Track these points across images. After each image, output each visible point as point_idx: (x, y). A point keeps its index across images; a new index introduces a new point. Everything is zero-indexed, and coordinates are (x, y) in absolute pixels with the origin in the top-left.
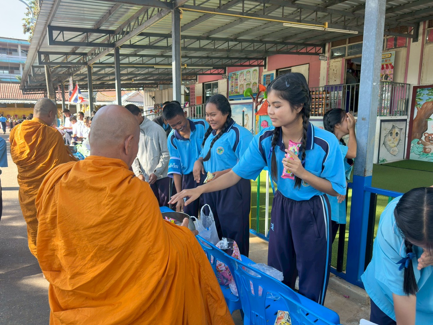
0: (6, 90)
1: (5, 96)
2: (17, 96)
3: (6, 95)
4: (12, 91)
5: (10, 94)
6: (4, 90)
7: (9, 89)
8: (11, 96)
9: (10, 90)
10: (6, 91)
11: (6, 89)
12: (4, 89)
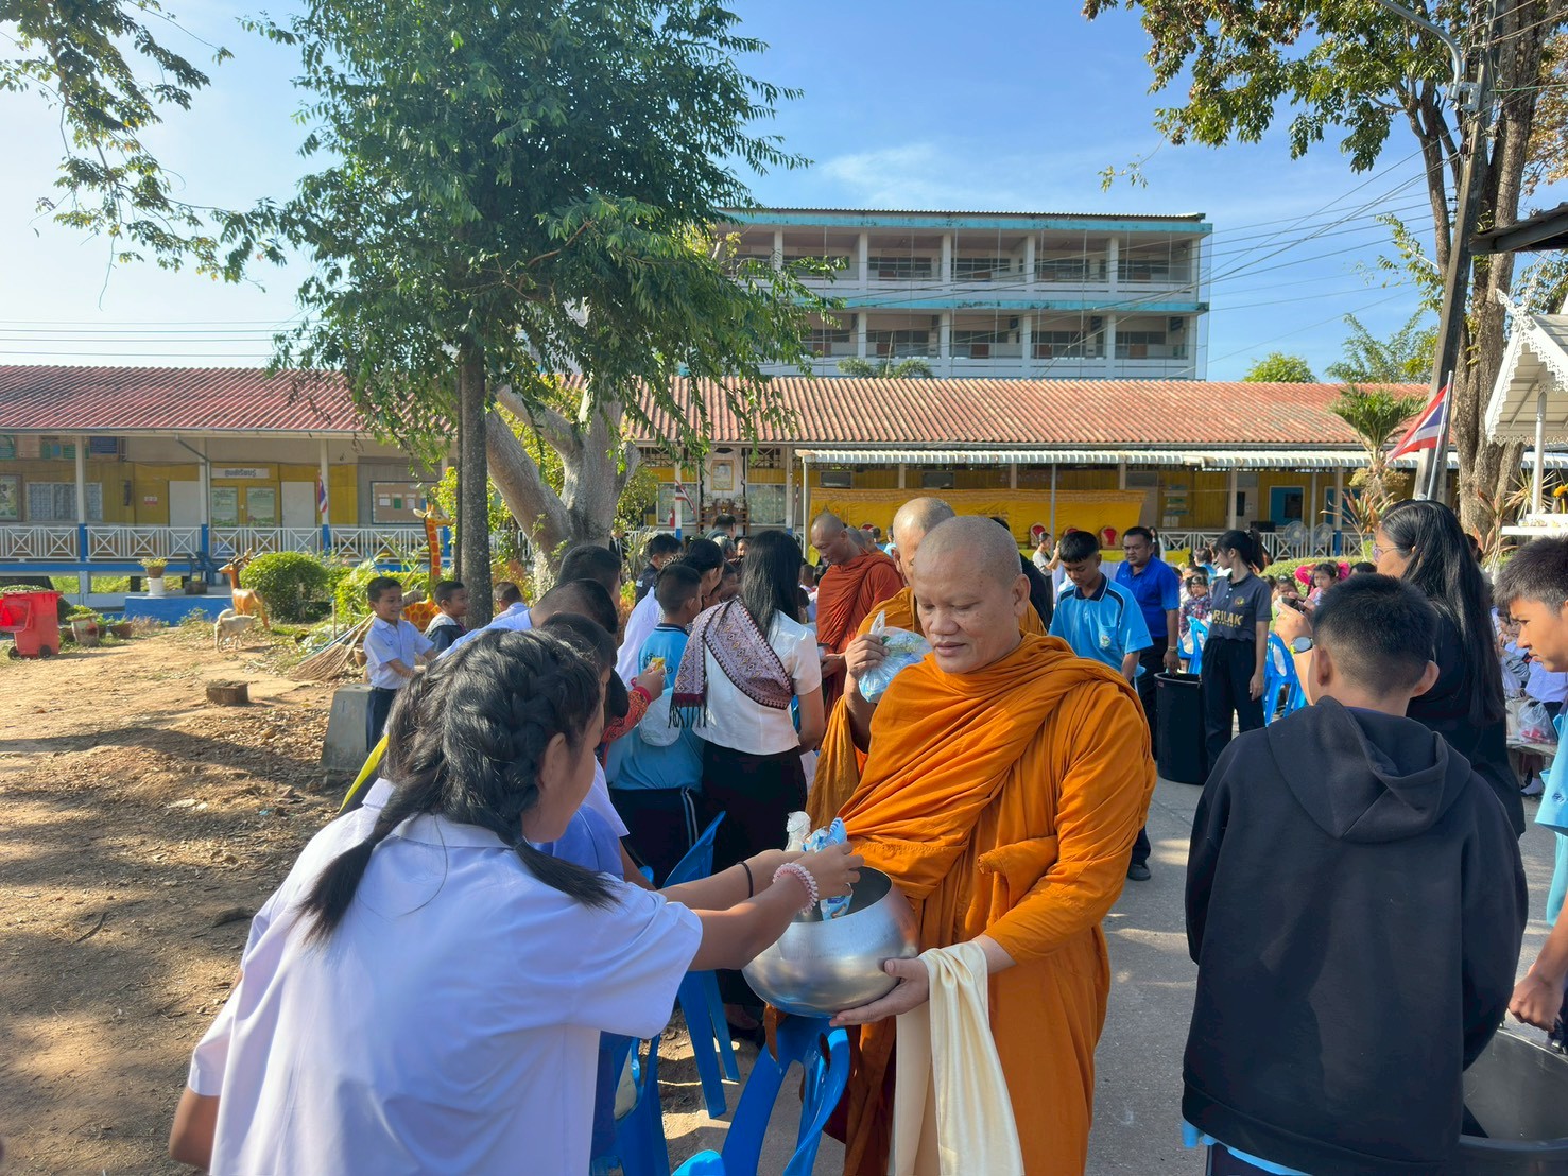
0: (860, 404)
2: (915, 429)
8: (890, 429)
11: (858, 399)
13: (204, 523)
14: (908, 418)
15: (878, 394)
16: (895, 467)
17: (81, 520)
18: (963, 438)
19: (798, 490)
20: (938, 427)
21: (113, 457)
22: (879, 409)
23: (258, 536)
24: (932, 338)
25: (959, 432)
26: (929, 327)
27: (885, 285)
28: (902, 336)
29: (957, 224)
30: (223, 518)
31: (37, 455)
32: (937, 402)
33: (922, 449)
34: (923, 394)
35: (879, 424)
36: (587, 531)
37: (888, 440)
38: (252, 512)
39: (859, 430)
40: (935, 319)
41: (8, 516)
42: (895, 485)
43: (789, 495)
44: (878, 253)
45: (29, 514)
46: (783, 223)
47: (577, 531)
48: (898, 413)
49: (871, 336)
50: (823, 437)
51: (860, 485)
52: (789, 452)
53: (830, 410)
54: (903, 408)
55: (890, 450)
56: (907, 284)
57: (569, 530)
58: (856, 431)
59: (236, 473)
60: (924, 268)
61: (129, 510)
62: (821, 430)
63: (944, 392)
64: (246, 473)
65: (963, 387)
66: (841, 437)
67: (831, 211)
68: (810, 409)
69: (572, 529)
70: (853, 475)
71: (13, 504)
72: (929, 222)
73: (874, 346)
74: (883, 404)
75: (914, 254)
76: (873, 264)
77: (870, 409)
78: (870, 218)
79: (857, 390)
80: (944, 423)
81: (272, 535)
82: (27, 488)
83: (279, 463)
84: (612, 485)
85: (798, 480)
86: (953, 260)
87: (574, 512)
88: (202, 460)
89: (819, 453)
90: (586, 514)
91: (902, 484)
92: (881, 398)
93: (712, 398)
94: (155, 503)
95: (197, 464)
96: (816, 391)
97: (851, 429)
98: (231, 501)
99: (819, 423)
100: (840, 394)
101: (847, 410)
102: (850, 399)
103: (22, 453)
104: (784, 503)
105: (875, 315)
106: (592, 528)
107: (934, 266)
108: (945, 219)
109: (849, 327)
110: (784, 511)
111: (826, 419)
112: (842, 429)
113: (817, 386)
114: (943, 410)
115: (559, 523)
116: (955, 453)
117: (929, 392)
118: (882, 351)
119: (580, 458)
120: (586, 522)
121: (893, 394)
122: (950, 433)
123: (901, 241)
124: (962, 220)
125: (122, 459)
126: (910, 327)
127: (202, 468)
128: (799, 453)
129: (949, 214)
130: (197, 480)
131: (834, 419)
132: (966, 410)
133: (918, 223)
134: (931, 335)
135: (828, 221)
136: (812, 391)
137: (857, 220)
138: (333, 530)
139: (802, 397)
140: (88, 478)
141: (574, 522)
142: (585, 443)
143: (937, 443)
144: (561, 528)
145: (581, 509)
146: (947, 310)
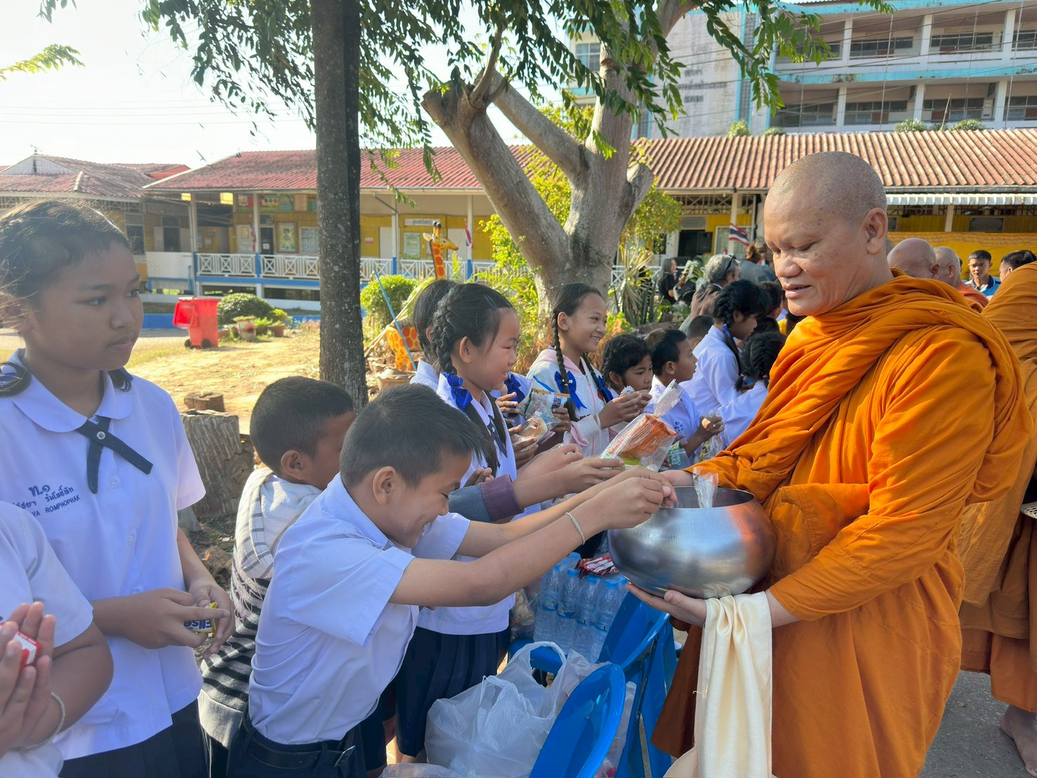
0: (912, 153)
1: (915, 178)
2: (968, 174)
3: (921, 171)
4: (940, 157)
5: (938, 169)
6: (904, 155)
7: (926, 150)
8: (941, 175)
9: (929, 153)
10: (915, 159)
11: (910, 149)
12: (902, 150)
13: (394, 256)
14: (962, 165)
15: (932, 145)
16: (943, 208)
18: (1020, 181)
20: (993, 171)
22: (931, 158)
24: (987, 104)
25: (1016, 176)
26: (984, 95)
27: (946, 58)
28: (957, 103)
30: (412, 254)
31: (305, 209)
32: (993, 149)
33: (976, 192)
34: (980, 143)
35: (930, 170)
36: (587, 258)
37: (939, 184)
39: (910, 175)
40: (991, 87)
41: (290, 249)
42: (942, 228)
44: (941, 31)
45: (301, 248)
46: (854, 11)
47: (576, 258)
48: (951, 160)
49: (927, 104)
53: (882, 160)
54: (956, 156)
55: (940, 193)
56: (968, 57)
57: (567, 256)
58: (906, 177)
59: (420, 222)
60: (985, 41)
63: (1001, 141)
64: (426, 222)
65: (1022, 137)
69: (571, 255)
71: (292, 241)
73: (929, 114)
74: (936, 152)
75: (976, 29)
76: (934, 42)
77: (922, 158)
79: (910, 142)
80: (1000, 168)
81: (412, 265)
82: (300, 232)
83: (446, 216)
84: (617, 209)
86: (1015, 32)
87: (575, 238)
88: (393, 212)
90: (588, 240)
91: (948, 227)
92: (934, 148)
93: (771, 153)
94: (372, 242)
95: (390, 216)
96: (869, 144)
98: (415, 241)
100: (893, 146)
101: (898, 159)
103: (297, 208)
105: (931, 85)
106: (592, 254)
107: (996, 40)
109: (907, 99)
112: (892, 175)
113: (871, 139)
114: (1000, 156)
117: (986, 142)
118: (937, 117)
119: (585, 181)
120: (586, 249)
121: (948, 144)
122: (1006, 176)
123: (965, 19)
126: (967, 95)
127: (393, 218)
130: (390, 226)
132: (1025, 156)
134: (986, 101)
136: (865, 144)
137: (923, 2)
138: (475, 264)
139: (856, 148)
141: (573, 248)
142: (591, 164)
143: (992, 186)
144: (559, 254)
145: (583, 235)
146: (1006, 78)
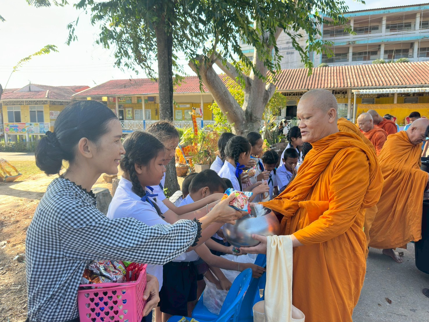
2: (402, 80)
3: (383, 80)
6: (376, 73)
7: (385, 71)
8: (391, 81)
14: (400, 77)
16: (393, 94)
17: (144, 119)
18: (424, 83)
19: (353, 105)
20: (412, 79)
21: (153, 102)
22: (387, 74)
23: (185, 123)
24: (410, 51)
25: (422, 81)
26: (409, 47)
27: (392, 33)
28: (398, 51)
29: (423, 8)
30: (179, 119)
31: (136, 102)
32: (412, 70)
33: (405, 88)
34: (407, 68)
35: (387, 79)
36: (251, 119)
37: (391, 85)
38: (186, 117)
40: (412, 44)
41: (130, 118)
42: (393, 102)
43: (349, 107)
44: (390, 23)
45: (135, 118)
46: (354, 16)
47: (247, 119)
48: (395, 75)
49: (386, 52)
50: (363, 85)
51: (378, 103)
52: (350, 91)
53: (367, 76)
54: (397, 73)
55: (391, 88)
56: (401, 32)
57: (243, 119)
59: (182, 106)
60: (408, 26)
61: (157, 116)
62: (363, 82)
63: (416, 67)
64: (184, 106)
65: (424, 64)
66: (370, 84)
67: (372, 10)
68: (359, 76)
69: (245, 118)
70: (375, 99)
71: (131, 115)
72: (411, 9)
73: (387, 56)
74: (389, 72)
75: (404, 21)
76: (387, 27)
77: (384, 74)
78: (387, 10)
79: (379, 68)
80: (415, 78)
81: (179, 123)
82: (134, 111)
83: (192, 103)
84: (262, 100)
85: (352, 101)
86: (420, 22)
87: (247, 112)
89: (361, 91)
90: (251, 113)
91: (395, 102)
92: (388, 70)
93: (322, 74)
97: (375, 82)
98: (181, 114)
99: (362, 80)
100: (371, 70)
102: (375, 71)
103: (133, 102)
104: (347, 110)
105: (387, 44)
106: (253, 118)
107: (412, 26)
108: (418, 7)
109: (377, 50)
110: (347, 113)
111: (365, 79)
112: (371, 82)
113: (363, 68)
114: (415, 73)
115: (239, 116)
116: (420, 89)
117: (409, 67)
118: (390, 57)
119: (250, 90)
120: (251, 115)
121: (394, 68)
122: (418, 81)
123: (399, 17)
124: (425, 6)
125: (155, 103)
126: (402, 47)
128: (353, 91)
129: (420, 5)
131: (368, 79)
133: (407, 9)
134: (410, 50)
135: (371, 13)
136: (360, 69)
137: (382, 12)
138: (204, 122)
139: (356, 71)
140: (145, 108)
141: (246, 116)
142: (252, 84)
143: (412, 85)
144: (240, 118)
145: (249, 110)
146: (417, 40)
